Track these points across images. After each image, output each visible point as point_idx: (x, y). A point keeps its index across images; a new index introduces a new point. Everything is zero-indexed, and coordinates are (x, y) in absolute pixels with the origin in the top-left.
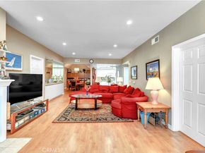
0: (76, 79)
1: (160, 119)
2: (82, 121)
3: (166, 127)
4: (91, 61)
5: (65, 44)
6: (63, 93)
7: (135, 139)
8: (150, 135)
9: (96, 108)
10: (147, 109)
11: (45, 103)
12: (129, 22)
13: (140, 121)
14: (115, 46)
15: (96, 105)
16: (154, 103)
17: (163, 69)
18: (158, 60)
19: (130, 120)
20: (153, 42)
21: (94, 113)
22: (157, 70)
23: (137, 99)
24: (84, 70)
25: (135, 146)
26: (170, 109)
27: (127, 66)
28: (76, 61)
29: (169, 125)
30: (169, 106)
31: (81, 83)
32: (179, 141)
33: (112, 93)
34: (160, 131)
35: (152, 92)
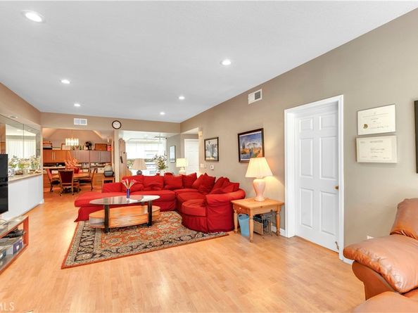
0: (71, 165)
1: (268, 222)
2: (132, 252)
3: (277, 234)
4: (117, 125)
5: (66, 82)
6: (42, 201)
7: (245, 260)
8: (262, 249)
9: (150, 223)
10: (254, 209)
11: (21, 228)
12: (227, 62)
13: (239, 231)
14: (182, 98)
15: (150, 216)
16: (260, 198)
17: (269, 145)
18: (261, 130)
19: (222, 233)
20: (252, 98)
21: (150, 232)
22: (259, 145)
23: (232, 194)
24: (89, 145)
25: (251, 270)
26: (282, 205)
27: (195, 136)
28: (77, 122)
29: (281, 230)
30: (281, 201)
31: (84, 174)
32: (300, 248)
33: (172, 189)
34: (272, 240)
35: (255, 181)
